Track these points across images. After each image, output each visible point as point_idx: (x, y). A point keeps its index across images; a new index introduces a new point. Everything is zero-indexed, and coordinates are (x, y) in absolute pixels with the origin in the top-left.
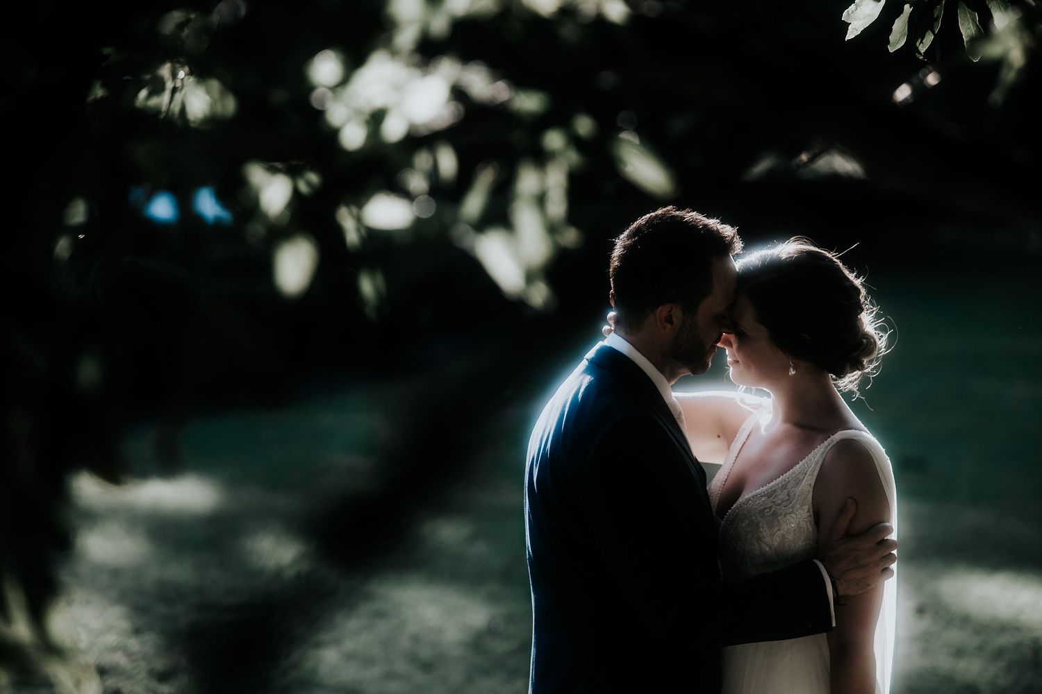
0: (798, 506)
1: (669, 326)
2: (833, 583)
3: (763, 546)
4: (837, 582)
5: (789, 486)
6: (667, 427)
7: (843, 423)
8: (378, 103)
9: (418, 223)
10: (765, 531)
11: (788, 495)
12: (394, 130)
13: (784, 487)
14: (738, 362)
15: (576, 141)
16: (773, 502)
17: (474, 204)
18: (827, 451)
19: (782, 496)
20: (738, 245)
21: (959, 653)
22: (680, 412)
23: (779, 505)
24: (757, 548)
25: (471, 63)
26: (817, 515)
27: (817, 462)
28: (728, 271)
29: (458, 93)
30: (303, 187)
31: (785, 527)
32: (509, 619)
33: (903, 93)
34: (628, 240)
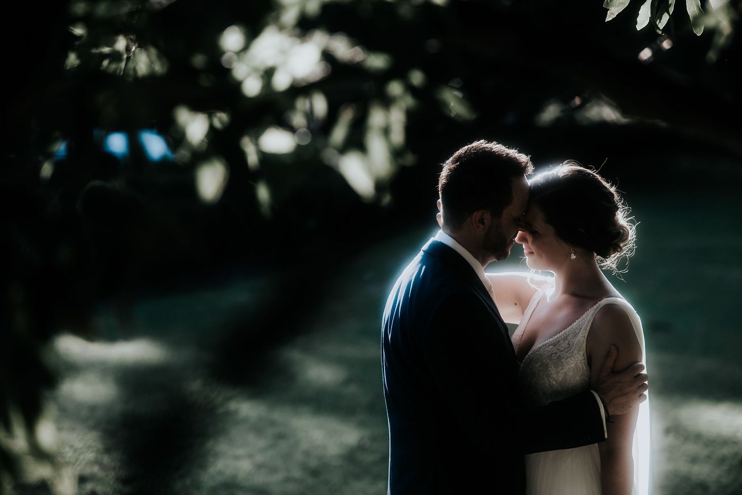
0: (576, 352)
1: (481, 226)
2: (605, 407)
3: (551, 380)
4: (608, 406)
5: (569, 338)
6: (481, 297)
7: (606, 293)
8: (270, 63)
9: (299, 149)
10: (552, 370)
11: (569, 344)
12: (281, 82)
13: (565, 338)
14: (533, 253)
15: (411, 89)
16: (558, 349)
17: (339, 134)
18: (596, 312)
19: (565, 345)
20: (530, 168)
21: (694, 460)
22: (491, 286)
23: (562, 351)
24: (547, 382)
25: (336, 34)
26: (590, 359)
27: (589, 320)
28: (523, 186)
29: (327, 56)
30: (217, 124)
31: (567, 367)
32: (374, 439)
33: (646, 54)
34: (453, 164)
